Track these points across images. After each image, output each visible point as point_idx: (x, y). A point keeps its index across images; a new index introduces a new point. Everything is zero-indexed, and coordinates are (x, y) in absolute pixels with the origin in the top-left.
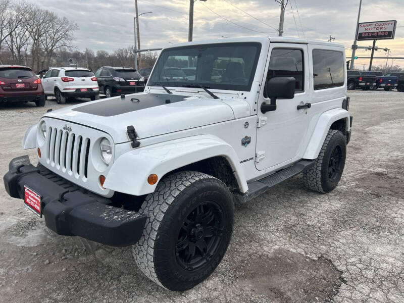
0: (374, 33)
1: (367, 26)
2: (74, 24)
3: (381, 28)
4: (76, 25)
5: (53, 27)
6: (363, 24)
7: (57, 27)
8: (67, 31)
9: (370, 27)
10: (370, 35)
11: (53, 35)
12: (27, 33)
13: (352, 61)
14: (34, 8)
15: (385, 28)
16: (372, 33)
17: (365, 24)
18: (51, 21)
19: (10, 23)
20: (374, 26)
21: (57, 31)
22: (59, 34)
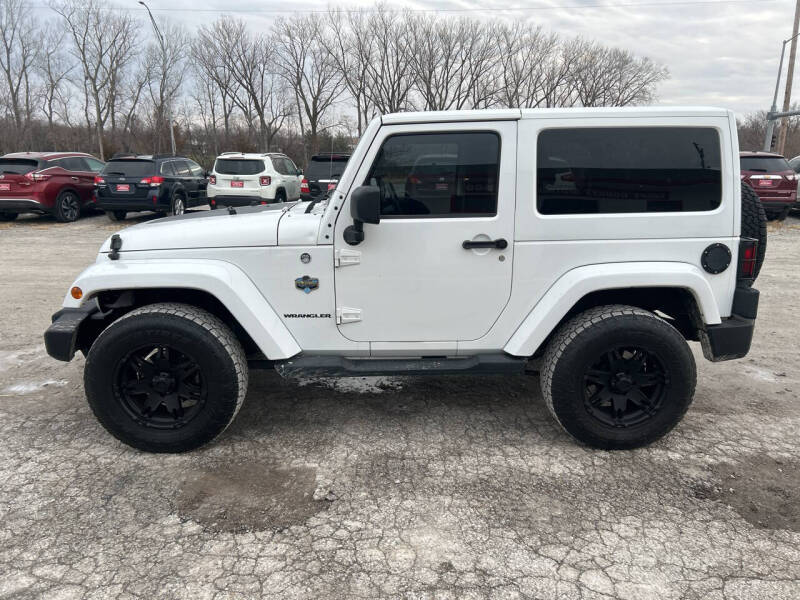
2: (662, 68)
4: (665, 70)
5: (620, 80)
7: (629, 77)
8: (645, 83)
11: (618, 94)
12: (575, 93)
14: (592, 47)
18: (620, 67)
19: (550, 78)
21: (627, 86)
22: (628, 90)
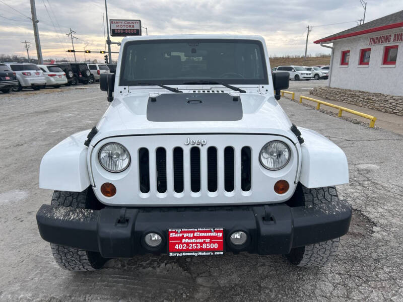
0: (125, 30)
1: (117, 23)
3: (130, 26)
6: (114, 21)
9: (120, 24)
10: (122, 32)
13: (110, 55)
15: (133, 26)
16: (123, 30)
17: (115, 21)
20: (123, 24)
